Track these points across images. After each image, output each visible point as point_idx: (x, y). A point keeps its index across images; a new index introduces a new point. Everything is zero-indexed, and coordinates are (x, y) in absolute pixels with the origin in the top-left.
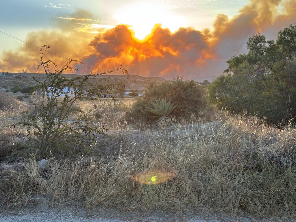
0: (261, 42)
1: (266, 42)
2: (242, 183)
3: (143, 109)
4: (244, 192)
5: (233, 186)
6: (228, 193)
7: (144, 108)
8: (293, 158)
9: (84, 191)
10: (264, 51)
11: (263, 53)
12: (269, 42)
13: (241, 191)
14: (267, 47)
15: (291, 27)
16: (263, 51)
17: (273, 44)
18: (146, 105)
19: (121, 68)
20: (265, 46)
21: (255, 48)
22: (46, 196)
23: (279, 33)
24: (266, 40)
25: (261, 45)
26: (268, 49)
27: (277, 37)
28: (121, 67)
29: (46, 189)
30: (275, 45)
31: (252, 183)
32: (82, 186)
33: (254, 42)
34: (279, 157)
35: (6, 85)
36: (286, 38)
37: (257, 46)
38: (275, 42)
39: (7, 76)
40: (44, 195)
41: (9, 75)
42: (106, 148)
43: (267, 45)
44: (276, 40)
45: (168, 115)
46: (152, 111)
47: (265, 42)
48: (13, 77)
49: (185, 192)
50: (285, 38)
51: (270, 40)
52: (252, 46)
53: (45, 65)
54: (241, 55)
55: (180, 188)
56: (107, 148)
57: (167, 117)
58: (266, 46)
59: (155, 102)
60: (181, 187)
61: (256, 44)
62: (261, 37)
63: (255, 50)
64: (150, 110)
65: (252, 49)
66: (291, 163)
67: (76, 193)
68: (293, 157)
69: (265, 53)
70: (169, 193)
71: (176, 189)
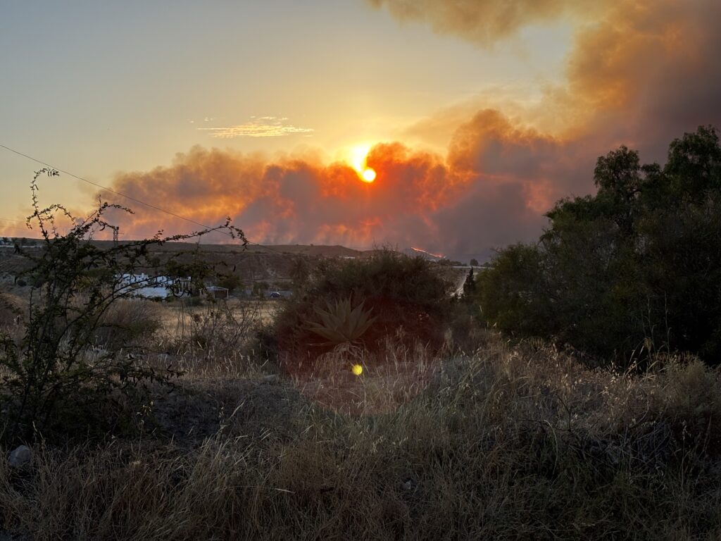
0: (627, 167)
1: (639, 167)
2: (508, 506)
3: (297, 326)
4: (507, 528)
5: (483, 514)
6: (469, 529)
7: (300, 323)
8: (637, 447)
9: (111, 524)
10: (634, 190)
11: (632, 194)
12: (646, 168)
13: (501, 526)
14: (641, 180)
15: (702, 131)
16: (632, 188)
17: (657, 173)
18: (304, 315)
19: (226, 225)
20: (638, 178)
21: (613, 181)
22: (18, 536)
23: (672, 145)
24: (641, 164)
25: (628, 175)
26: (645, 185)
27: (667, 155)
28: (228, 222)
29: (18, 519)
30: (662, 175)
31: (531, 506)
32: (109, 514)
33: (610, 167)
34: (604, 442)
35: (17, 268)
36: (690, 157)
37: (618, 178)
38: (662, 169)
39: (24, 247)
40: (12, 534)
41: (27, 244)
42: (190, 419)
43: (643, 176)
44: (663, 162)
45: (357, 340)
46: (318, 329)
47: (636, 168)
48: (38, 249)
49: (364, 528)
50: (686, 158)
51: (650, 162)
52: (607, 177)
53: (44, 216)
54: (578, 199)
55: (353, 517)
56: (192, 419)
57: (353, 344)
58: (640, 178)
59: (326, 309)
60: (355, 516)
61: (616, 171)
62: (628, 156)
63: (614, 186)
64: (312, 326)
65: (607, 186)
66: (632, 456)
67: (92, 530)
68: (636, 444)
69: (636, 196)
70: (324, 531)
71: (344, 519)
